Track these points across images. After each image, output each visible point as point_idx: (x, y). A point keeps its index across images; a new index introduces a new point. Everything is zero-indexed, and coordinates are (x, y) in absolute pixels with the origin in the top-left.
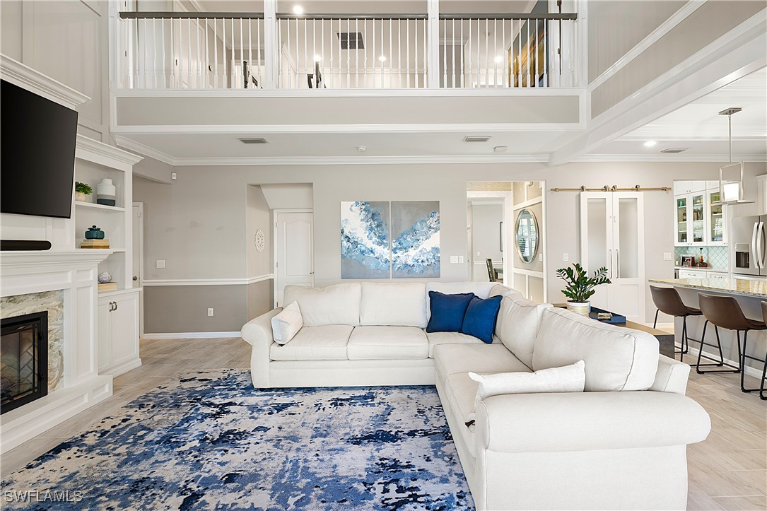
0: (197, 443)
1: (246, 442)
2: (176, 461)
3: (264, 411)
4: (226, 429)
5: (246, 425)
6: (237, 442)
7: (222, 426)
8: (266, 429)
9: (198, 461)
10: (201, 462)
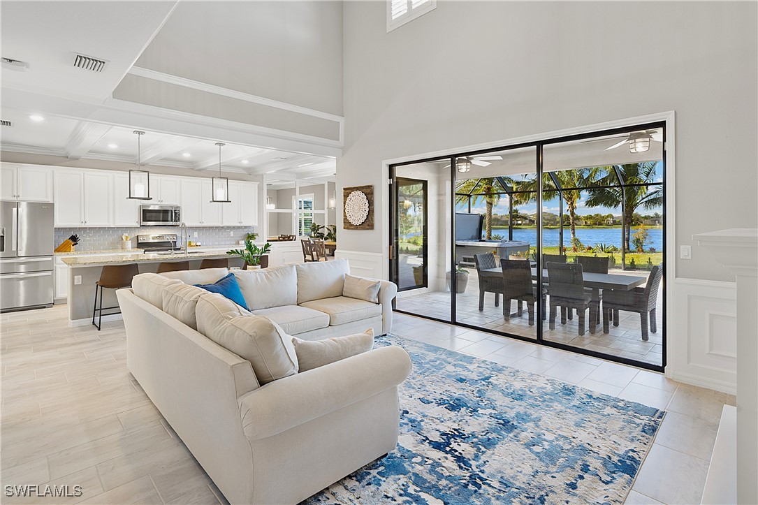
0: (480, 411)
1: (442, 396)
2: (496, 402)
3: (409, 419)
4: (453, 413)
5: (435, 410)
6: (448, 399)
7: (454, 419)
8: (422, 400)
9: (480, 397)
10: (477, 395)
